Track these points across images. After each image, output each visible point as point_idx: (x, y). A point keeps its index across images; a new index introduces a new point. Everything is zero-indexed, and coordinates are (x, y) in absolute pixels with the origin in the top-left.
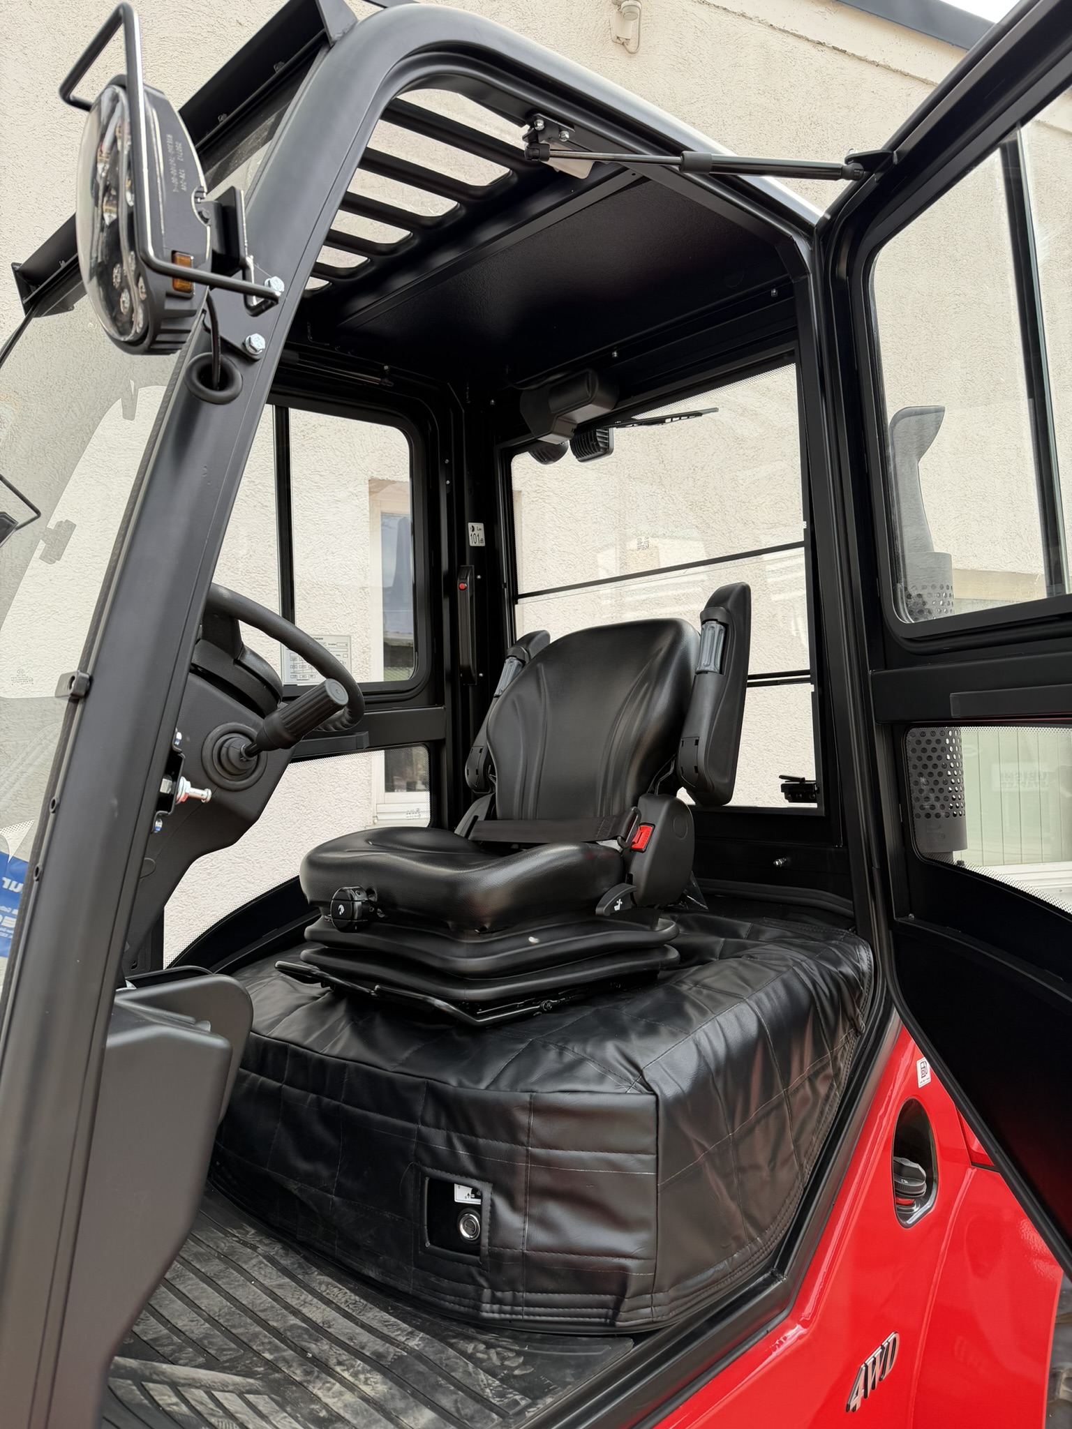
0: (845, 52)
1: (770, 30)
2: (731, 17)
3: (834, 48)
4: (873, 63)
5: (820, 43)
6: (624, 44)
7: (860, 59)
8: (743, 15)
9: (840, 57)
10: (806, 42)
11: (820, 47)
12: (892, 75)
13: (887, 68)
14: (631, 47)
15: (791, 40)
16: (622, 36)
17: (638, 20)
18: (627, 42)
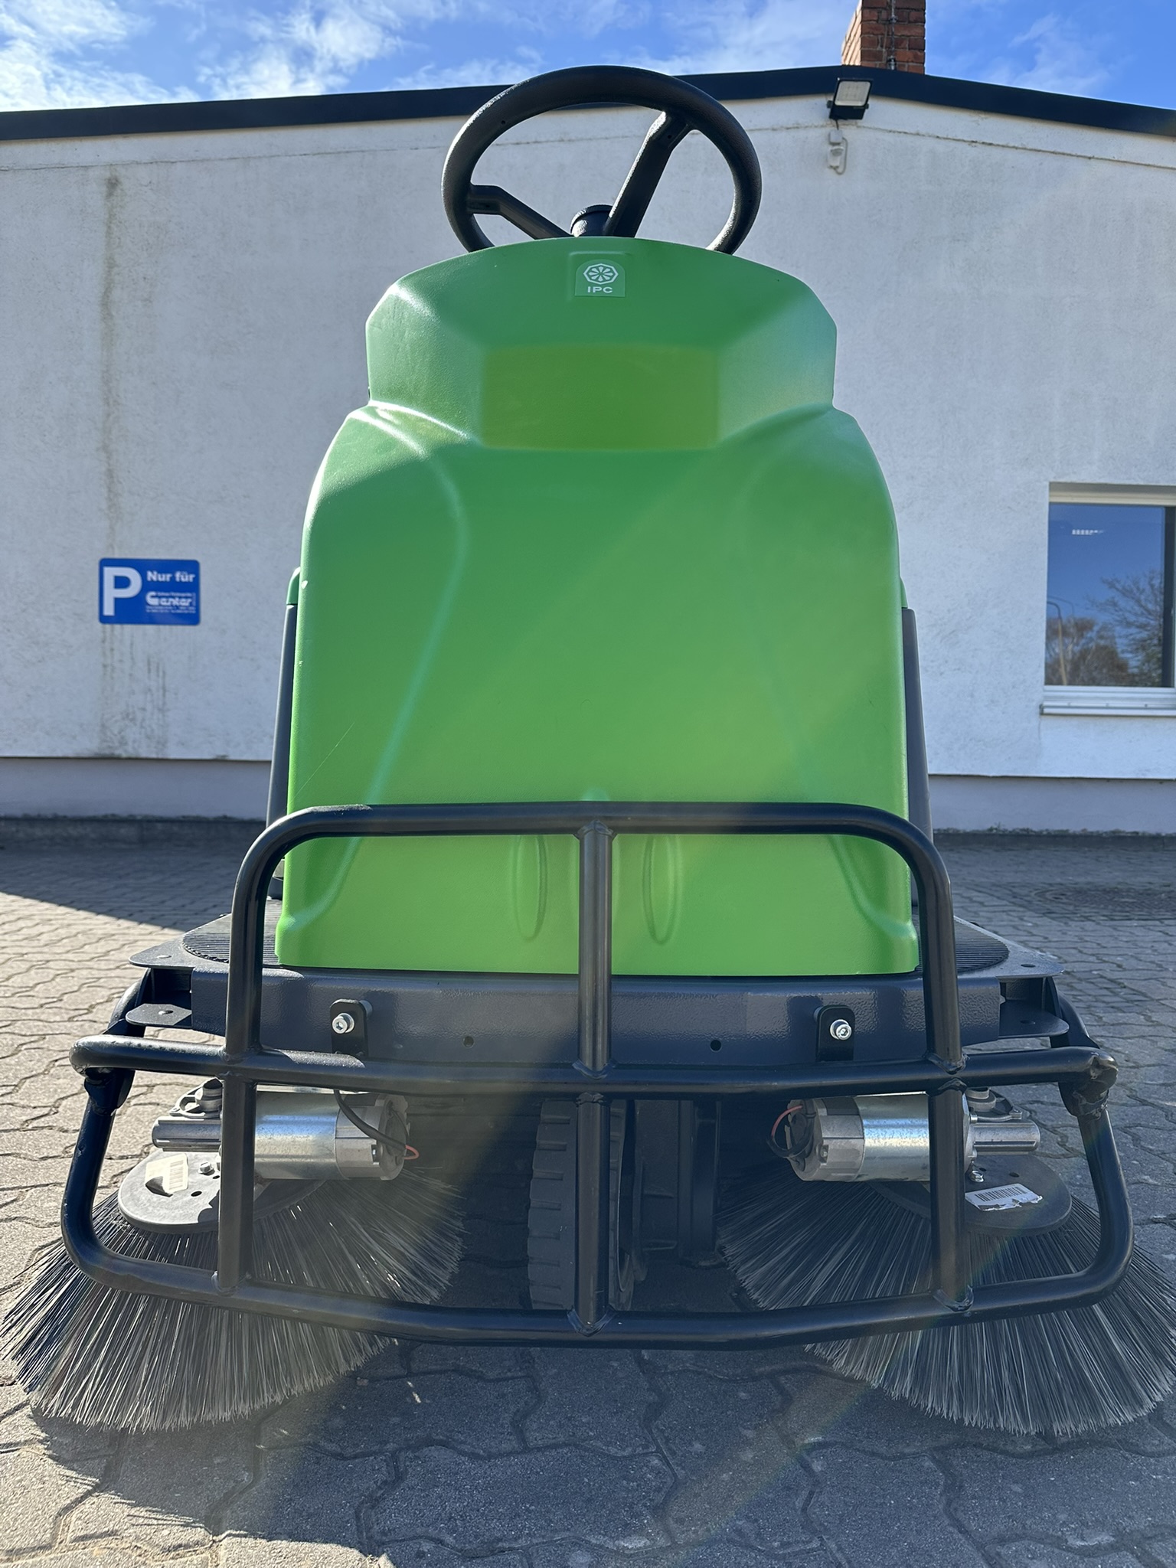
0: (991, 144)
1: (937, 139)
2: (909, 137)
3: (983, 143)
4: (1014, 147)
5: (973, 142)
6: (835, 168)
7: (1003, 146)
8: (918, 134)
9: (988, 148)
10: (964, 143)
11: (974, 144)
12: (1028, 152)
13: (1024, 149)
14: (840, 170)
15: (952, 144)
16: (834, 164)
17: (844, 153)
18: (837, 167)
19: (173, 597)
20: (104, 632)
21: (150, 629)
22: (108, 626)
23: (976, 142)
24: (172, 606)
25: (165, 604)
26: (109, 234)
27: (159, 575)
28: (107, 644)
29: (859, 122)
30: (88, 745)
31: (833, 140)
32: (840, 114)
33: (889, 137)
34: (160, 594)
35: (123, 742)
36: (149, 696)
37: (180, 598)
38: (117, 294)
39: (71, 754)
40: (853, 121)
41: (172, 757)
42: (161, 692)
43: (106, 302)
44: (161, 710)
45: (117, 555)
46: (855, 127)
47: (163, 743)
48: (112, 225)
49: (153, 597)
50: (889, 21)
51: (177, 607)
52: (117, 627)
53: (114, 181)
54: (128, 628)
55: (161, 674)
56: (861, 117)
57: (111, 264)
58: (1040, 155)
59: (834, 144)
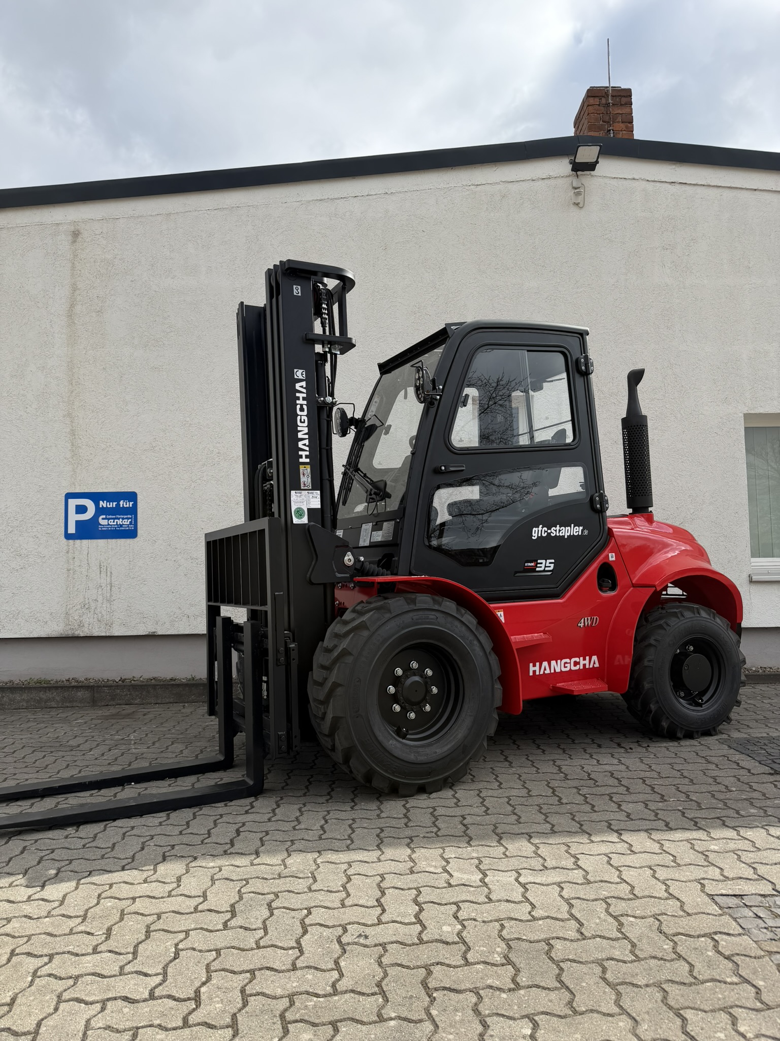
0: (685, 183)
1: (648, 182)
2: (628, 181)
3: (680, 183)
4: (701, 185)
5: (672, 182)
6: (577, 204)
7: (694, 185)
8: (634, 179)
9: (683, 186)
10: (666, 184)
11: (673, 184)
12: (712, 188)
13: (709, 186)
14: (581, 205)
15: (658, 184)
16: (577, 202)
17: (583, 193)
18: (579, 203)
19: (119, 519)
20: (68, 545)
21: (101, 542)
22: (70, 541)
23: (675, 183)
24: (117, 524)
25: (112, 523)
26: (73, 267)
27: (108, 503)
28: (70, 555)
29: (592, 173)
30: (54, 628)
31: (575, 185)
32: (579, 168)
33: (614, 182)
34: (108, 517)
35: (81, 625)
36: (100, 589)
37: (123, 519)
38: (78, 308)
39: (43, 635)
40: (588, 172)
41: (116, 634)
42: (109, 587)
43: (70, 314)
44: (109, 601)
45: (77, 491)
46: (590, 176)
47: (110, 625)
48: (76, 262)
49: (103, 519)
50: (608, 105)
51: (121, 526)
52: (78, 542)
53: (77, 232)
54: (85, 542)
55: (109, 573)
56: (593, 169)
57: (74, 288)
58: (720, 190)
59: (576, 188)
